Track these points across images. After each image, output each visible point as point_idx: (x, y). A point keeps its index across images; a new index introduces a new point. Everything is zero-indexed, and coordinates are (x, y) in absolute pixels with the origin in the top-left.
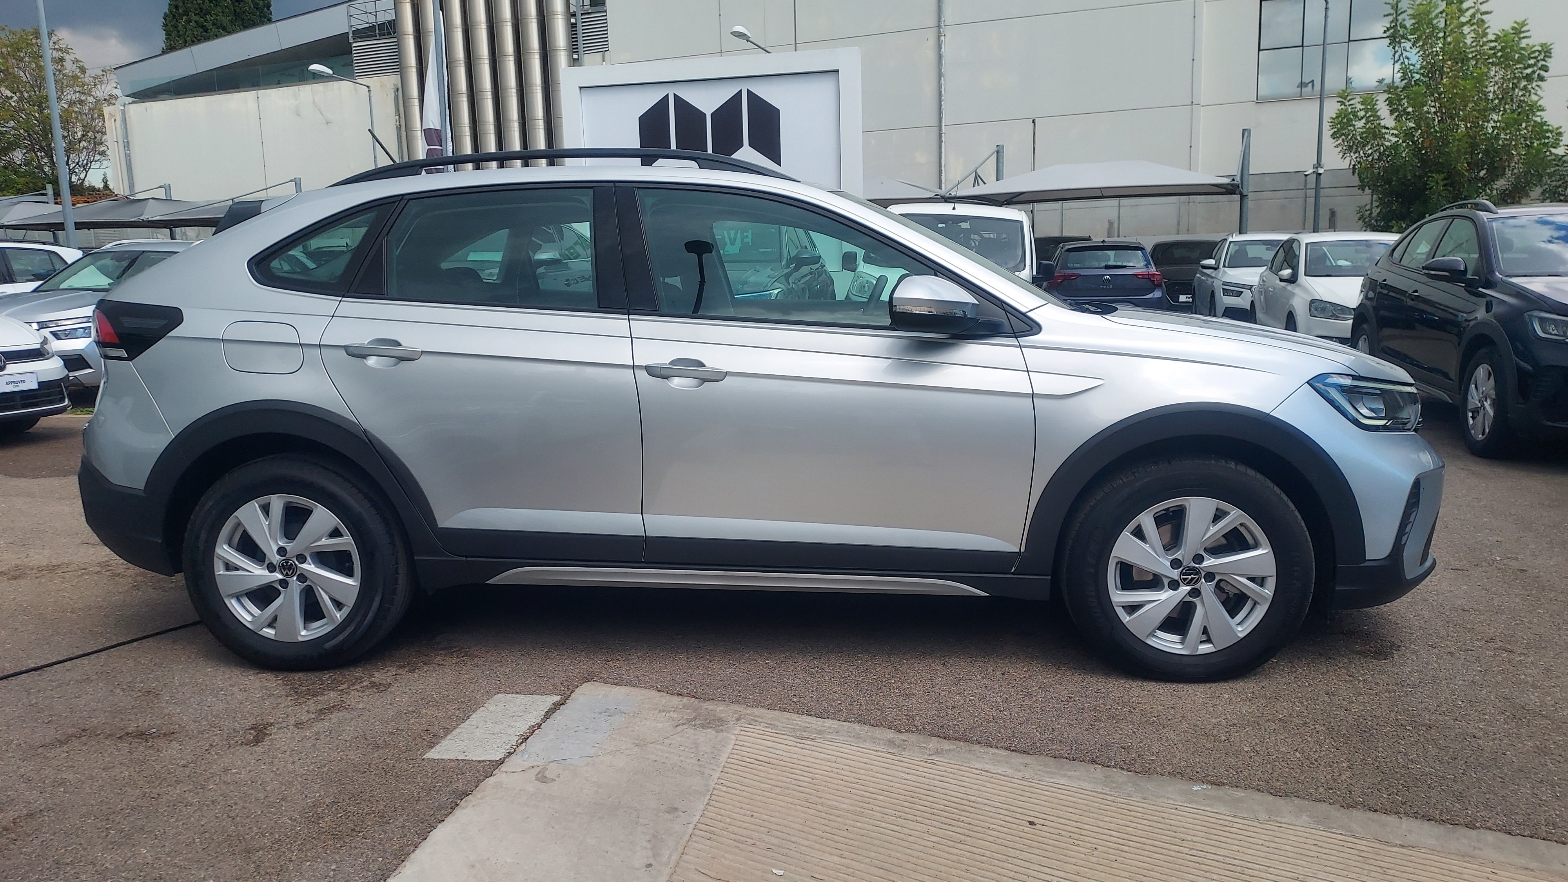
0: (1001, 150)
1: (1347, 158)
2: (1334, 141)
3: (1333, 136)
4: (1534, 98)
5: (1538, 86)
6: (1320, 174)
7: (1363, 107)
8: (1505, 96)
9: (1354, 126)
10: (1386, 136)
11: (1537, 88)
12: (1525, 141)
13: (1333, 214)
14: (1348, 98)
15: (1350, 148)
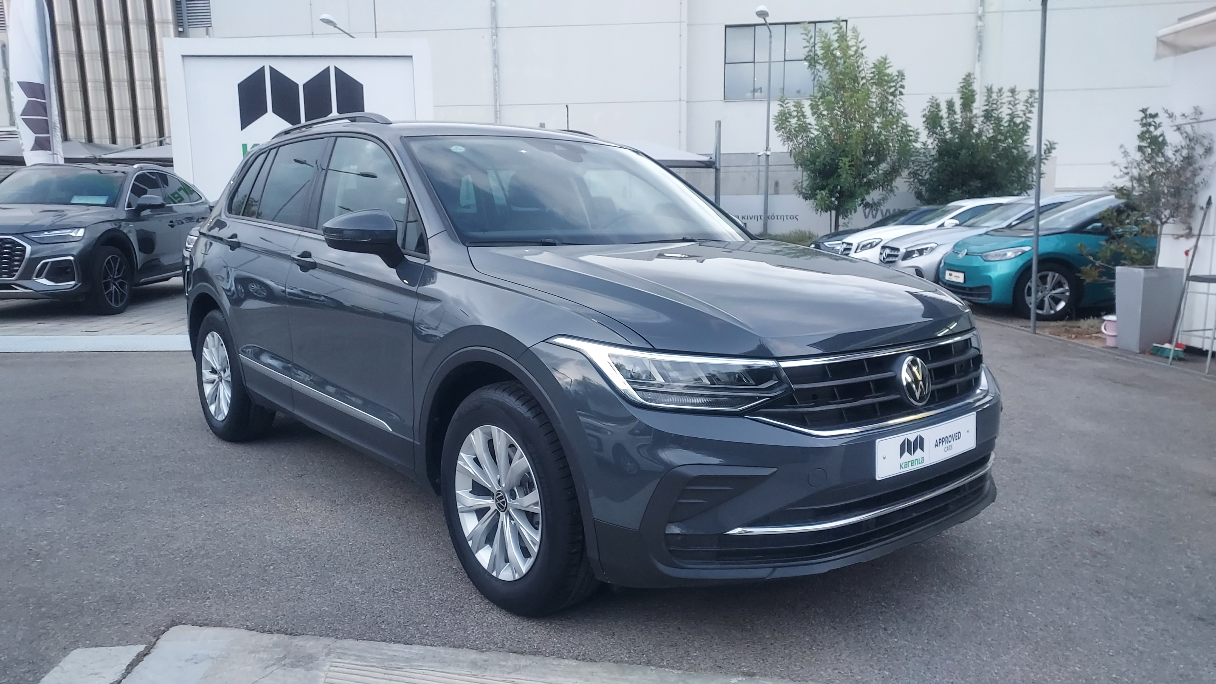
1: (786, 145)
2: (777, 132)
3: (777, 129)
4: (900, 107)
6: (768, 155)
9: (790, 122)
10: (812, 130)
11: (899, 101)
12: (897, 137)
13: (777, 184)
14: (785, 102)
15: (788, 137)
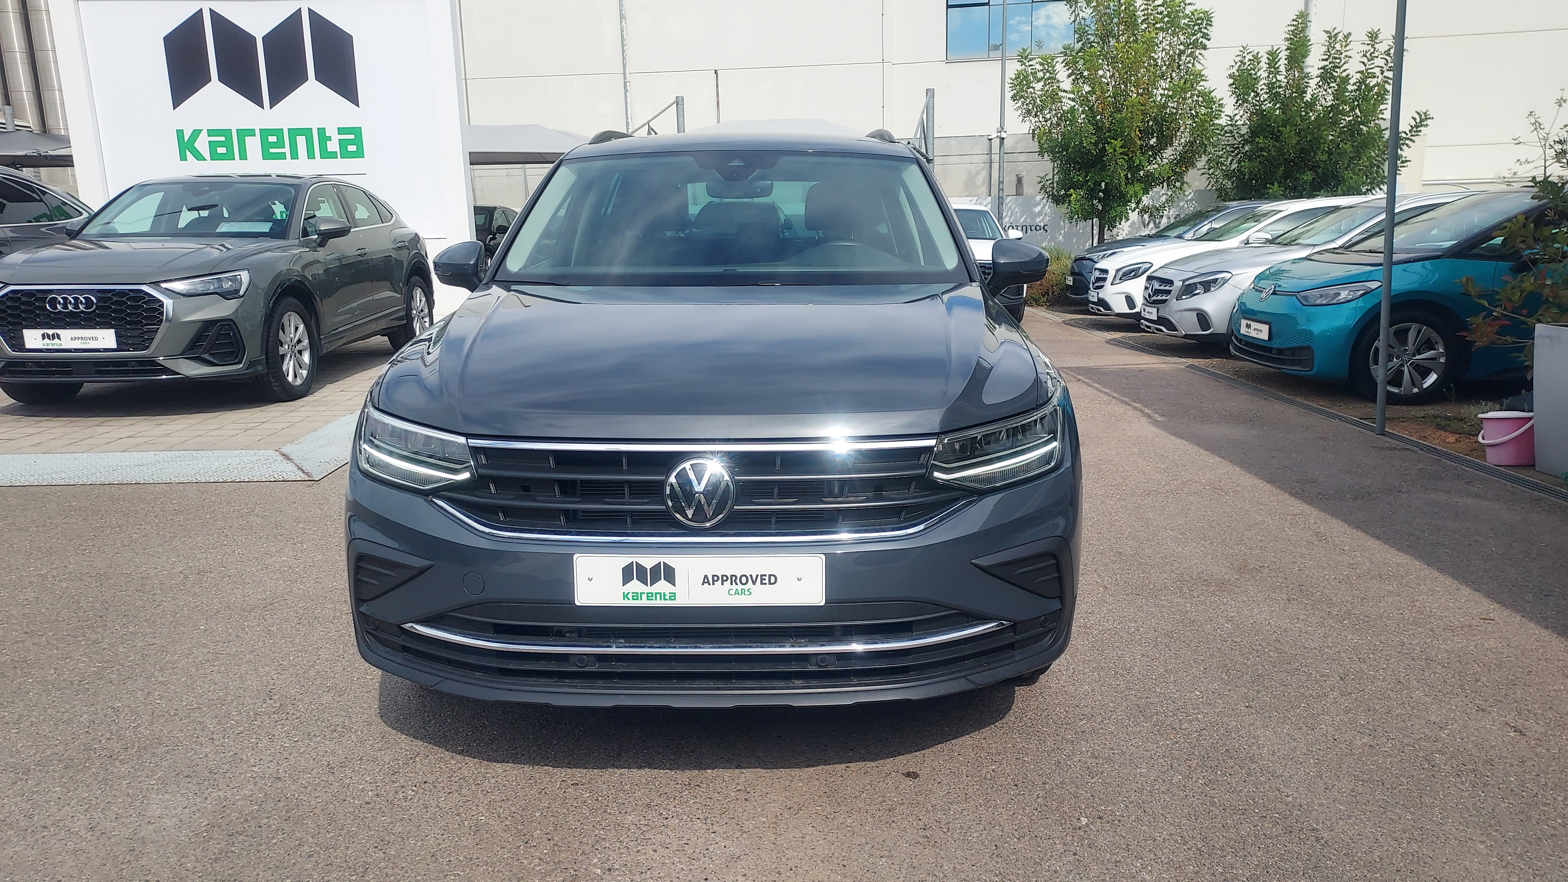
0: (680, 102)
1: (1027, 122)
2: (1013, 103)
3: (1014, 98)
4: (1198, 67)
5: (1201, 54)
6: (1003, 139)
7: (1041, 68)
8: (1173, 62)
9: (1034, 88)
10: (1064, 100)
11: (1200, 57)
12: (1191, 110)
13: (1019, 180)
14: (1028, 58)
15: (1029, 112)
